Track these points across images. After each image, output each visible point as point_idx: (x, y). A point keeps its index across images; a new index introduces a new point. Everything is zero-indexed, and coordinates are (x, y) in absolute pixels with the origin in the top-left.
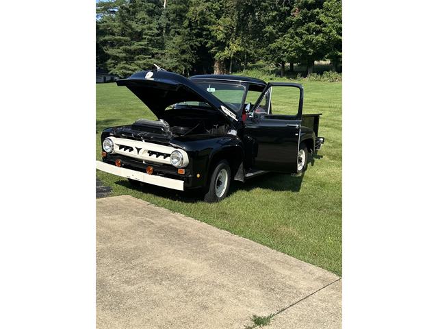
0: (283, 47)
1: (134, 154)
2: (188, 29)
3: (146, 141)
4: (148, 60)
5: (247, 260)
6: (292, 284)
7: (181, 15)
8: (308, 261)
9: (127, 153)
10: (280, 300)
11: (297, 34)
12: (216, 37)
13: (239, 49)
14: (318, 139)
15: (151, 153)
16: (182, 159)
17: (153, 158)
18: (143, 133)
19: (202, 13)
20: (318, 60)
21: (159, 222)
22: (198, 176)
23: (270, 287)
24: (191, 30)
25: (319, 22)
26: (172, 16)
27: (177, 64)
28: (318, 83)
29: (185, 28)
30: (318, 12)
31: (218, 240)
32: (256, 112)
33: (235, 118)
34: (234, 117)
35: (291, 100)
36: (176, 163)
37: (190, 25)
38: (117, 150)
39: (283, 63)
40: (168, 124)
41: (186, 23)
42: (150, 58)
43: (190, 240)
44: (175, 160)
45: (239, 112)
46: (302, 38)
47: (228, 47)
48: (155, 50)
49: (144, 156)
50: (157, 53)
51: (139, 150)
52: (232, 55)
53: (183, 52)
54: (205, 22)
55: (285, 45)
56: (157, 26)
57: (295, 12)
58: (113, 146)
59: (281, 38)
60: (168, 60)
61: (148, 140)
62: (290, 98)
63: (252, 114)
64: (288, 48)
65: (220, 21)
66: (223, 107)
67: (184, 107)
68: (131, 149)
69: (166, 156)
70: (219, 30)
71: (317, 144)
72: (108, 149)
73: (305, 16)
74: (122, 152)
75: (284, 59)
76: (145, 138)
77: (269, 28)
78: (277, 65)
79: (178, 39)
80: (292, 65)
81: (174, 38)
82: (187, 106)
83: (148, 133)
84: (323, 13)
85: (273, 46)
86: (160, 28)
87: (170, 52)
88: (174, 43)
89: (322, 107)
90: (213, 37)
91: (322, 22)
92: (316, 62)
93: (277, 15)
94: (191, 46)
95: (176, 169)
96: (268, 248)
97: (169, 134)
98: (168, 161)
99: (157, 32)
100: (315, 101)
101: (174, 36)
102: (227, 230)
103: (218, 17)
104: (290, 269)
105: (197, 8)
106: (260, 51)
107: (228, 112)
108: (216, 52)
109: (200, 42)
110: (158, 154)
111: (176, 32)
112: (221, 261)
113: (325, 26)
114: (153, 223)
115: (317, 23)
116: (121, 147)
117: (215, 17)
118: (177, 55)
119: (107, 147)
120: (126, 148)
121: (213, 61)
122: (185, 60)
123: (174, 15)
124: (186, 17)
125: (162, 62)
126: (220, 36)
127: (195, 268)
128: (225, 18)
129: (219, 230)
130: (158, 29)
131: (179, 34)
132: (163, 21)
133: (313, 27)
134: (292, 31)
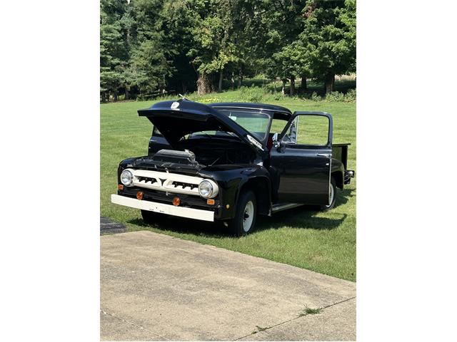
0: (293, 58)
1: (157, 186)
2: (162, 32)
3: (170, 172)
4: (106, 73)
5: (289, 278)
6: (334, 292)
7: (151, 13)
8: (346, 279)
9: (149, 185)
10: (325, 301)
11: (311, 40)
12: (201, 42)
13: (233, 58)
14: (347, 172)
15: (176, 184)
16: (212, 189)
17: (179, 189)
18: (167, 163)
19: (181, 11)
20: (339, 74)
21: (193, 252)
22: (228, 206)
23: (315, 294)
24: (166, 33)
25: (340, 25)
26: (140, 14)
27: (147, 78)
28: (340, 105)
29: (158, 31)
30: (338, 13)
31: (257, 264)
32: (283, 142)
33: (261, 148)
34: (260, 146)
35: (307, 126)
36: (205, 194)
37: (164, 27)
38: (136, 182)
39: (293, 78)
40: (193, 154)
41: (159, 24)
42: (108, 70)
43: (231, 265)
44: (204, 191)
45: (265, 141)
46: (317, 46)
47: (217, 56)
48: (116, 61)
49: (168, 187)
50: (118, 64)
51: (163, 181)
52: (223, 67)
53: (155, 62)
54: (185, 23)
55: (295, 55)
56: (120, 28)
57: (307, 11)
58: (132, 178)
59: (290, 46)
60: (135, 74)
61: (173, 171)
62: (306, 124)
63: (279, 143)
64: (300, 58)
65: (206, 23)
66: (249, 137)
67: (202, 137)
68: (154, 180)
69: (194, 186)
70: (203, 33)
71: (346, 178)
72: (126, 182)
73: (320, 17)
74: (143, 183)
75: (294, 73)
76: (169, 169)
77: (274, 33)
78: (285, 81)
79: (148, 45)
80: (304, 81)
81: (143, 44)
82: (206, 135)
83: (173, 164)
84: (344, 12)
85: (278, 55)
86: (123, 30)
87: (136, 63)
88: (143, 50)
89: (348, 136)
90: (196, 42)
91: (344, 25)
92: (337, 77)
93: (283, 15)
94: (166, 55)
95: (204, 200)
96: (307, 271)
97: (196, 164)
98: (195, 191)
99: (119, 35)
100: (339, 129)
101: (142, 40)
102: (263, 257)
103: (203, 16)
104: (331, 284)
105: (174, 4)
106: (262, 61)
107: (253, 141)
108: (200, 63)
109: (179, 49)
110: (184, 185)
111: (145, 35)
112: (266, 278)
113: (348, 31)
114: (187, 253)
115: (336, 26)
116: (141, 179)
117: (199, 16)
118: (146, 66)
119: (126, 180)
120: (148, 179)
121: (197, 75)
122: (157, 74)
123: (143, 13)
124: (159, 16)
125: (127, 76)
126: (206, 42)
127: (244, 282)
128: (212, 17)
129: (255, 257)
130: (120, 32)
131: (149, 38)
132: (127, 21)
133: (333, 31)
134: (305, 36)
